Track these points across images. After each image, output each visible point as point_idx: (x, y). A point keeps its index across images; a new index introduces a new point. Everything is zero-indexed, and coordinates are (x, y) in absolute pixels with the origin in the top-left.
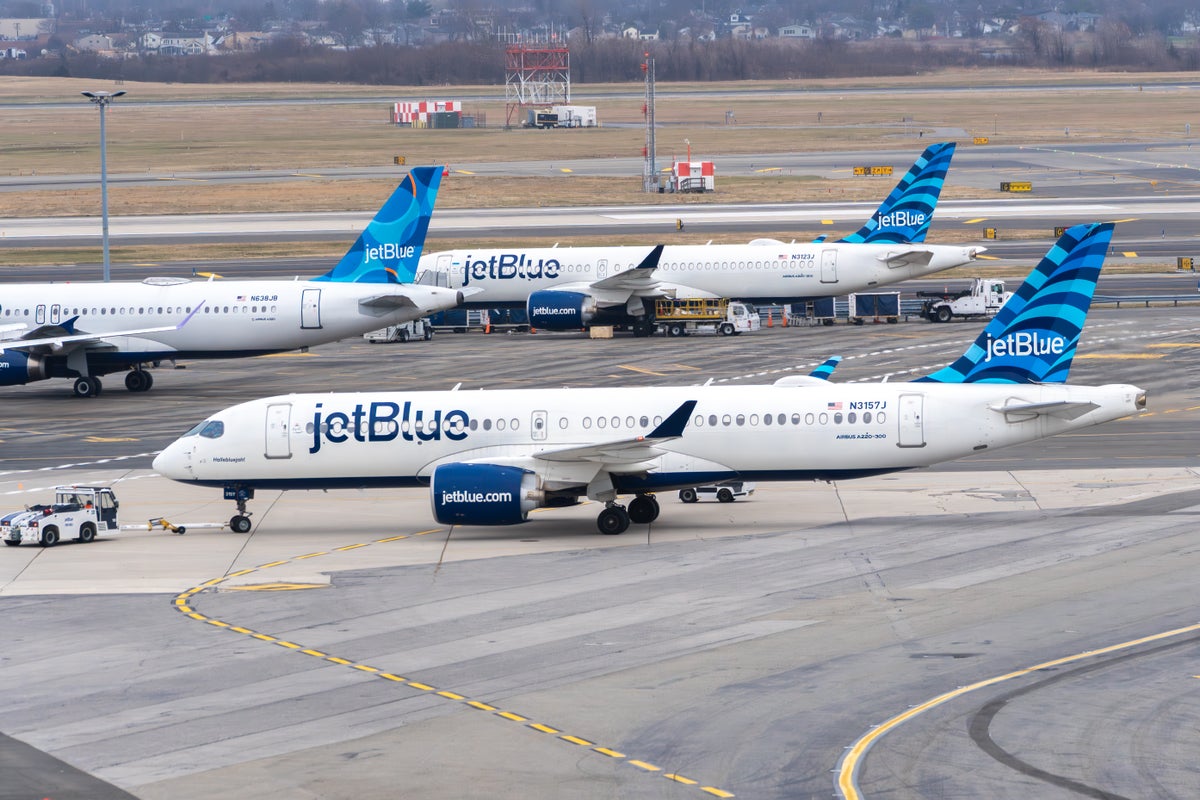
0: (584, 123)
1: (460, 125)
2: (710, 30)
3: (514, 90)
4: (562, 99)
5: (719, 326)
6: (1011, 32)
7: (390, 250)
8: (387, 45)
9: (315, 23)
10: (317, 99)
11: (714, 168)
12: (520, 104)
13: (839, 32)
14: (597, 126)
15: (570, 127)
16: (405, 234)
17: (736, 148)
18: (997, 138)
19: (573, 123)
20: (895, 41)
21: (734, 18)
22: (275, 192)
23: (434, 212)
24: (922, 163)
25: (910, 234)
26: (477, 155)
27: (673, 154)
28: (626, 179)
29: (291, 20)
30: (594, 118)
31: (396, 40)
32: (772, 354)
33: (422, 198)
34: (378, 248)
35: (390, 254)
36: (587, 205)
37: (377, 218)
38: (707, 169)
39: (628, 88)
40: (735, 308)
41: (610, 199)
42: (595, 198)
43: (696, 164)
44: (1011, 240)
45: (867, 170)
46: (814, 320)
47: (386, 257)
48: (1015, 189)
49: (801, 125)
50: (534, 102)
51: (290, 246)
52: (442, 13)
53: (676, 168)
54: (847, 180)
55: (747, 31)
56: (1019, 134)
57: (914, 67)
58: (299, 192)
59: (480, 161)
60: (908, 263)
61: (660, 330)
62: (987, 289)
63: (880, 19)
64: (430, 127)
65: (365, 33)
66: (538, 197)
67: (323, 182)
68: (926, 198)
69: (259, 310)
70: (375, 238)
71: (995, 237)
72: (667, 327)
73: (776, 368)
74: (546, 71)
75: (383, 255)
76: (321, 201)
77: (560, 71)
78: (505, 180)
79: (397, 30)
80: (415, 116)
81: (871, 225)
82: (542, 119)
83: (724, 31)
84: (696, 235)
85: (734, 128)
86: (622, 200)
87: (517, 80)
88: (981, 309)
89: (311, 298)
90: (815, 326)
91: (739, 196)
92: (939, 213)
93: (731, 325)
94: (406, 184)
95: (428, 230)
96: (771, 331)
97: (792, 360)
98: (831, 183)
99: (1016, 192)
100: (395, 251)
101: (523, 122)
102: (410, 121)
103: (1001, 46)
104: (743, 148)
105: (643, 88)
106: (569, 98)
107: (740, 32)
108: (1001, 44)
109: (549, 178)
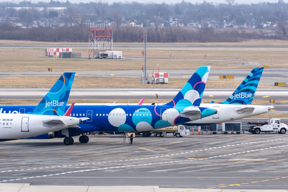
0: (118, 57)
1: (71, 57)
2: (162, 24)
3: (92, 45)
4: (110, 48)
5: (175, 134)
6: (274, 27)
7: (55, 103)
8: (42, 27)
9: (15, 18)
10: (17, 46)
11: (168, 75)
12: (94, 49)
13: (209, 25)
14: (122, 59)
15: (112, 58)
16: (61, 97)
17: (175, 68)
18: (272, 66)
19: (113, 57)
20: (230, 29)
21: (171, 19)
22: (4, 80)
23: (71, 89)
24: (251, 75)
25: (246, 101)
26: (79, 68)
27: (153, 69)
28: (135, 78)
29: (6, 17)
30: (121, 56)
31: (45, 25)
32: (195, 144)
33: (67, 84)
34: (50, 102)
35: (55, 104)
36: (121, 88)
37: (50, 91)
38: (166, 75)
39: (133, 45)
40: (181, 127)
41: (130, 86)
42: (124, 85)
43: (161, 73)
44: (279, 104)
45: (224, 77)
46: (209, 132)
47: (53, 106)
48: (280, 85)
49: (198, 60)
50: (99, 49)
51: (12, 101)
52: (62, 15)
53: (154, 74)
54: (217, 80)
55: (175, 24)
56: (279, 64)
57: (239, 39)
58: (13, 81)
59: (80, 70)
60: (245, 112)
61: (153, 135)
62: (274, 122)
63: (225, 21)
64: (60, 57)
65: (34, 22)
66: (103, 84)
67: (22, 77)
68: (252, 88)
69: (6, 124)
70: (49, 98)
71: (274, 103)
72: (155, 134)
73: (197, 150)
74: (104, 38)
75: (52, 105)
76: (22, 84)
77: (109, 38)
78: (90, 78)
79: (46, 21)
80: (55, 53)
81: (232, 97)
82: (102, 55)
83: (167, 24)
84: (162, 100)
85: (173, 60)
86: (134, 86)
87: (93, 41)
88: (271, 129)
89: (25, 120)
90: (210, 134)
91: (177, 85)
92: (257, 93)
93: (179, 133)
94: (61, 79)
95: (69, 96)
96: (193, 136)
97: (202, 147)
98: (212, 81)
99: (280, 86)
100: (57, 103)
101: (95, 56)
102: (53, 55)
103: (270, 32)
104: (178, 68)
105: (143, 45)
106: (112, 48)
107: (173, 24)
108: (270, 31)
109: (106, 77)
